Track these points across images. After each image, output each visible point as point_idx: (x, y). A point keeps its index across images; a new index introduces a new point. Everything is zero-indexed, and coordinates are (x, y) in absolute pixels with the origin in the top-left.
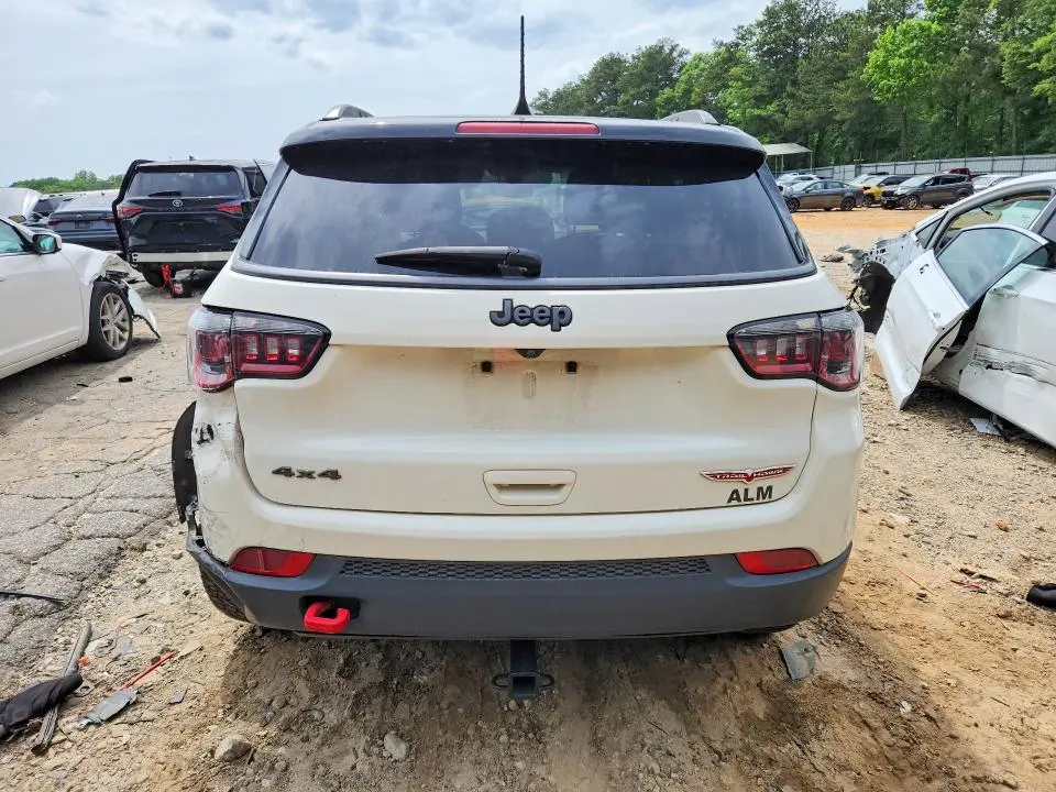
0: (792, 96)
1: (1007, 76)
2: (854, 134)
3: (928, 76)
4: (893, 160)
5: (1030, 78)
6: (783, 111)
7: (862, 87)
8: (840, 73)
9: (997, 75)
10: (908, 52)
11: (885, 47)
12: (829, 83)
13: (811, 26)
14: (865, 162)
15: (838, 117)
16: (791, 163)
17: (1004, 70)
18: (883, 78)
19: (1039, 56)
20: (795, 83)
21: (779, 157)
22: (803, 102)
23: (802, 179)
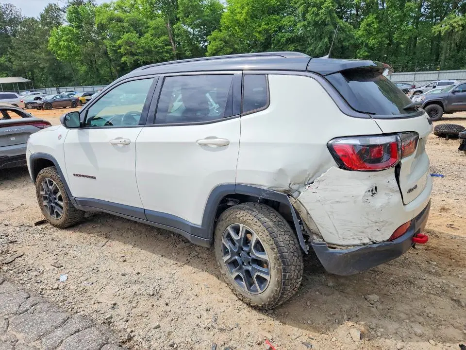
0: (12, 54)
1: (110, 54)
2: (51, 74)
3: (78, 51)
4: (72, 86)
5: (119, 55)
6: (9, 61)
7: (49, 53)
8: (35, 45)
9: (106, 53)
10: (66, 40)
11: (55, 36)
12: (31, 50)
13: (11, 20)
14: (60, 86)
15: (41, 66)
16: (22, 87)
17: (108, 51)
18: (59, 50)
19: (120, 47)
20: (11, 47)
21: (15, 84)
22: (20, 57)
23: (32, 94)
